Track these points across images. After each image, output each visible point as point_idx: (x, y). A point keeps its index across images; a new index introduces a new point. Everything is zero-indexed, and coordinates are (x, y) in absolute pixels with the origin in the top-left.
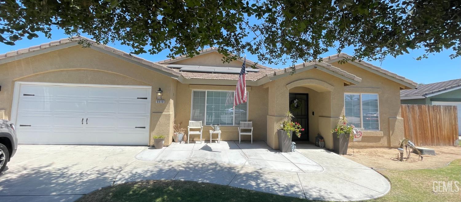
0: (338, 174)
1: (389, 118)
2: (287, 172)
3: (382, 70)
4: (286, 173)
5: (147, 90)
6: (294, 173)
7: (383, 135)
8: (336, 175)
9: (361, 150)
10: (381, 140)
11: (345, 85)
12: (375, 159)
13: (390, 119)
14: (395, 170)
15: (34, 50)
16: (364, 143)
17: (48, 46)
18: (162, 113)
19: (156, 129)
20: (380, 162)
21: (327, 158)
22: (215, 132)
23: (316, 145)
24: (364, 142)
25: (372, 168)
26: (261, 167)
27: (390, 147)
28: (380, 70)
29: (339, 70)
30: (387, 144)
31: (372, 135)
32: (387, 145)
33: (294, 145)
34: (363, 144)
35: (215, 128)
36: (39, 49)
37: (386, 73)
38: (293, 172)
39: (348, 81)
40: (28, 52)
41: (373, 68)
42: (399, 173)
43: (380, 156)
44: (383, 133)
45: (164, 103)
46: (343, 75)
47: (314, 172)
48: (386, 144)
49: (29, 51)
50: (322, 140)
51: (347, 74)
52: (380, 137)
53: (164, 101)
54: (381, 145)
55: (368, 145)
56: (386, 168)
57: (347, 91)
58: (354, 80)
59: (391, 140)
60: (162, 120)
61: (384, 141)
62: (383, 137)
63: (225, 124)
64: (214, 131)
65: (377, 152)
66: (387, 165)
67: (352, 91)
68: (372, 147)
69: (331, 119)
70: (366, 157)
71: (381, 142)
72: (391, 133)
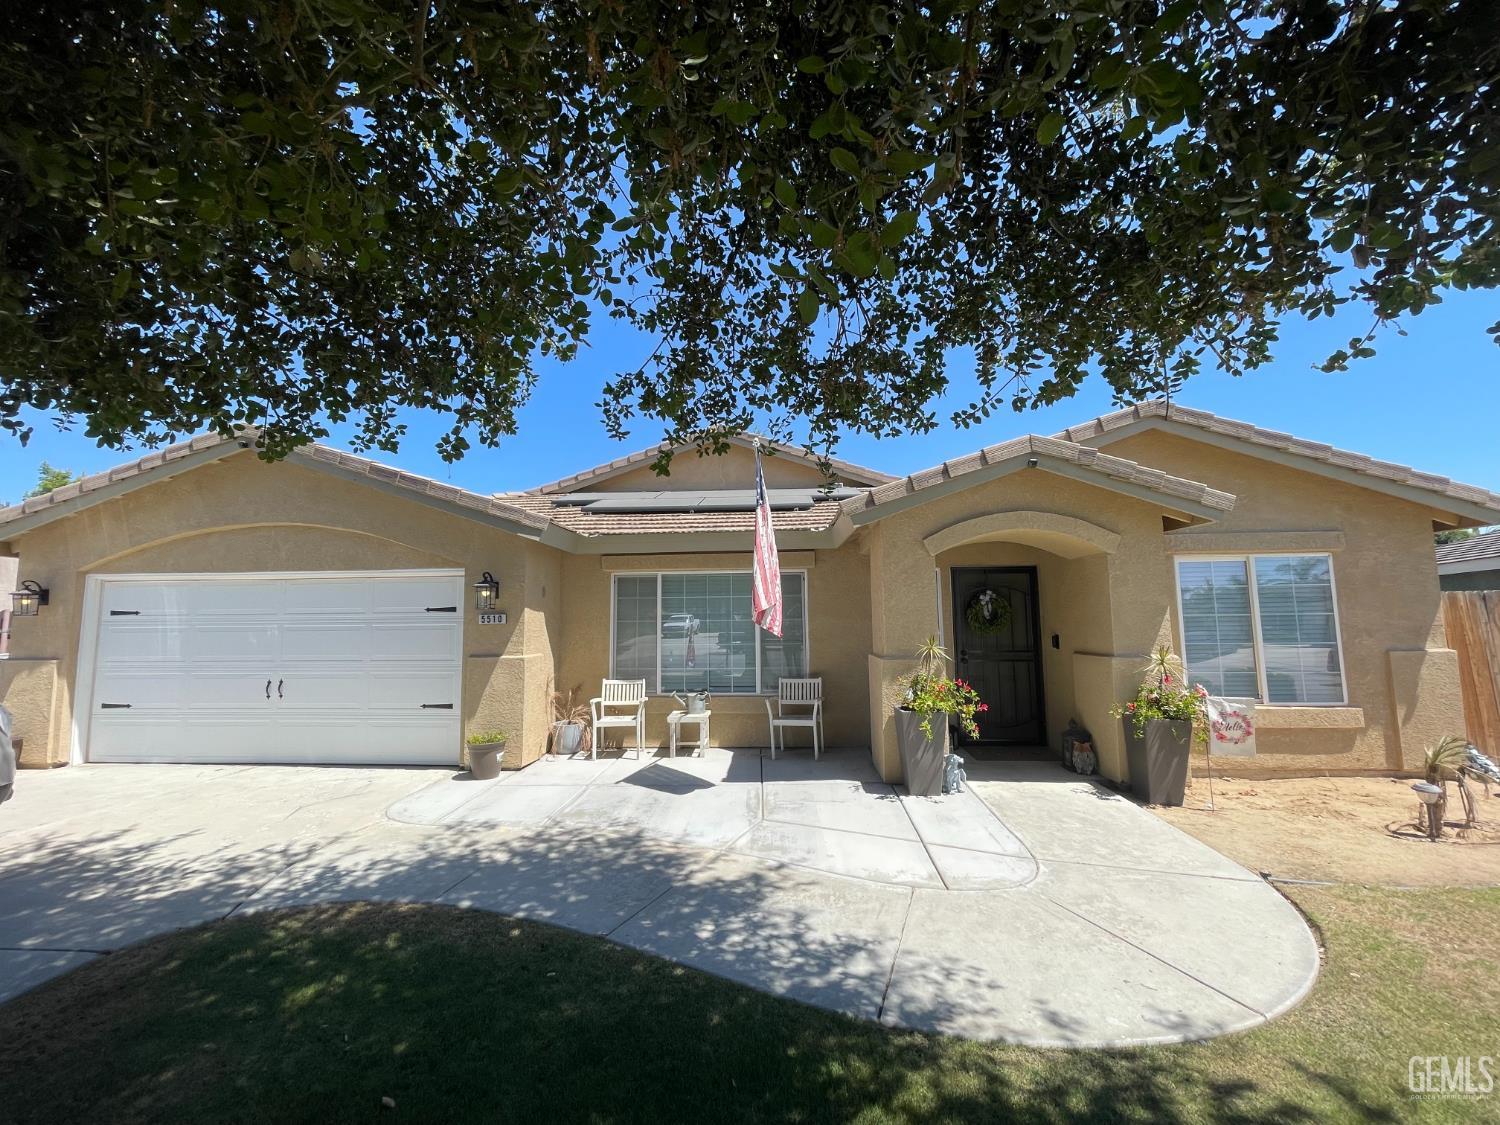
0: (1090, 899)
1: (1387, 652)
2: (872, 885)
3: (1335, 454)
4: (864, 889)
5: (448, 582)
6: (900, 890)
7: (1363, 724)
8: (1078, 905)
9: (1260, 786)
10: (1358, 742)
11: (1169, 524)
12: (1308, 828)
13: (1391, 653)
14: (1371, 889)
15: (124, 476)
16: (1277, 756)
17: (159, 462)
18: (499, 655)
19: (482, 711)
20: (1324, 843)
21: (1083, 820)
22: (690, 718)
23: (1064, 766)
24: (1278, 752)
25: (1265, 876)
26: (785, 859)
27: (1398, 774)
28: (1328, 456)
29: (1134, 468)
30: (1383, 760)
31: (1311, 724)
32: (1385, 766)
33: (960, 766)
34: (1271, 760)
35: (690, 703)
36: (135, 472)
37: (1360, 466)
38: (897, 884)
39: (1175, 510)
40: (107, 483)
41: (1293, 449)
42: (1385, 905)
43: (1338, 814)
44: (1365, 714)
45: (504, 621)
46: (1149, 488)
47: (990, 889)
48: (1380, 760)
49: (110, 480)
50: (1087, 745)
51: (1168, 480)
52: (1349, 730)
53: (504, 617)
54: (1357, 765)
55: (1298, 766)
56: (1340, 873)
57: (1188, 551)
58: (1200, 503)
59: (1403, 745)
60: (498, 679)
61: (1372, 748)
62: (1363, 731)
63: (726, 688)
64: (687, 713)
65: (1334, 794)
66: (1349, 859)
67: (1209, 549)
68: (1316, 773)
69: (1115, 661)
70: (1271, 819)
71: (1355, 754)
72: (1401, 713)
